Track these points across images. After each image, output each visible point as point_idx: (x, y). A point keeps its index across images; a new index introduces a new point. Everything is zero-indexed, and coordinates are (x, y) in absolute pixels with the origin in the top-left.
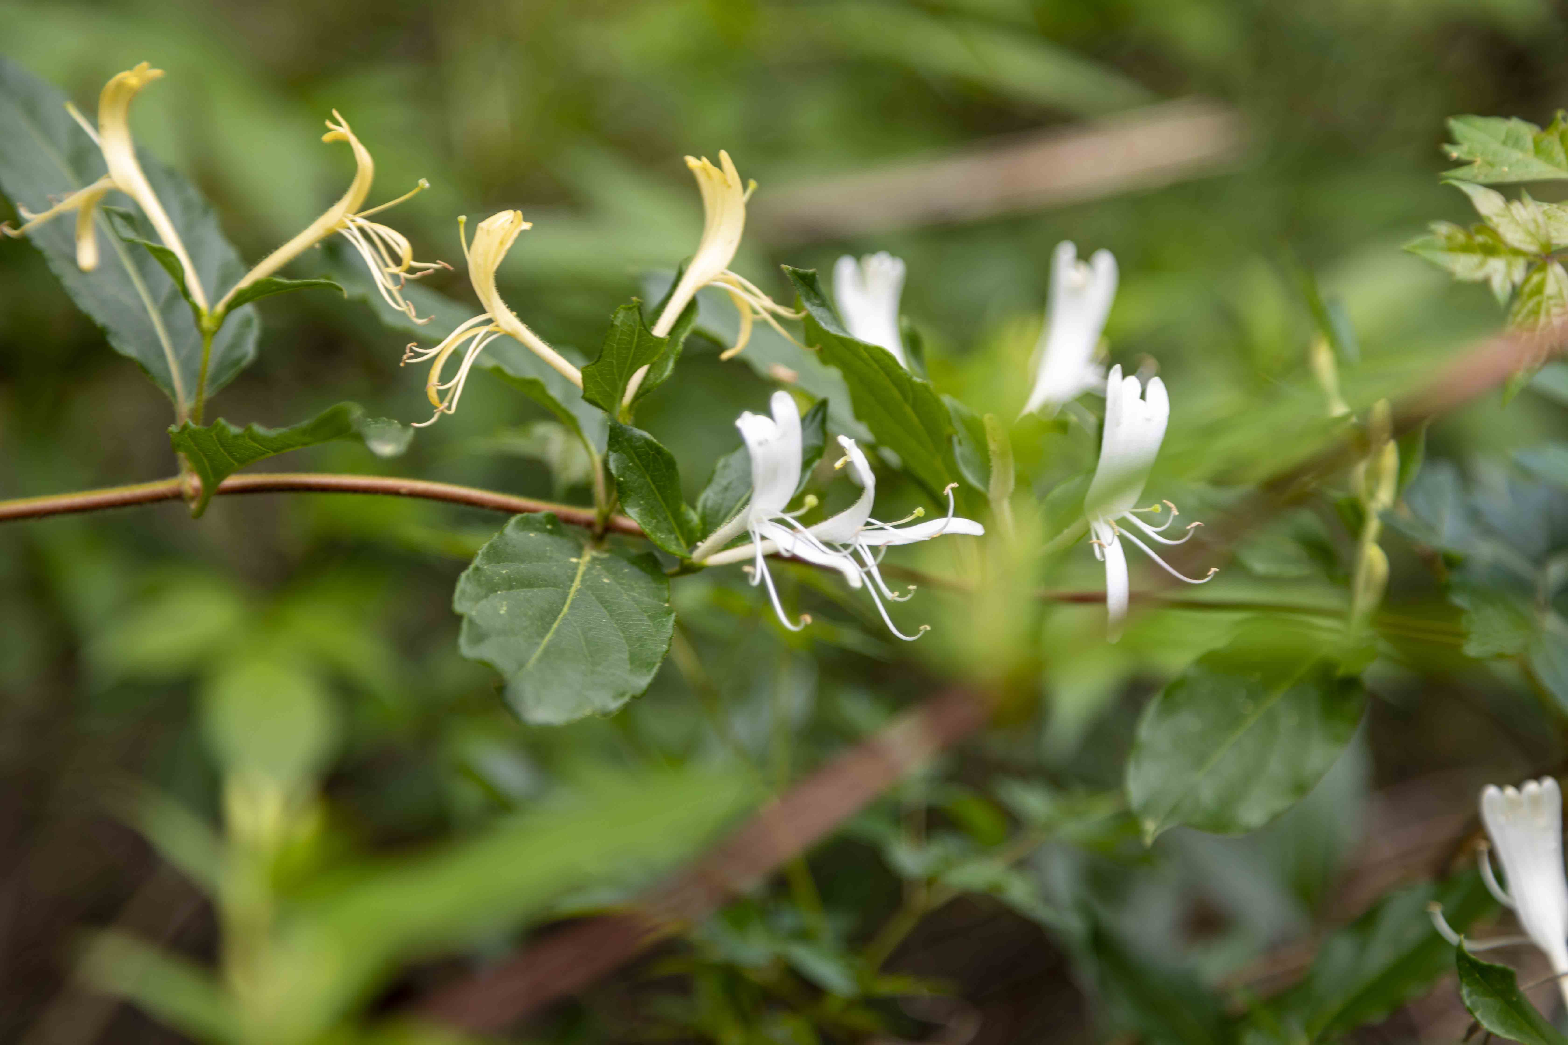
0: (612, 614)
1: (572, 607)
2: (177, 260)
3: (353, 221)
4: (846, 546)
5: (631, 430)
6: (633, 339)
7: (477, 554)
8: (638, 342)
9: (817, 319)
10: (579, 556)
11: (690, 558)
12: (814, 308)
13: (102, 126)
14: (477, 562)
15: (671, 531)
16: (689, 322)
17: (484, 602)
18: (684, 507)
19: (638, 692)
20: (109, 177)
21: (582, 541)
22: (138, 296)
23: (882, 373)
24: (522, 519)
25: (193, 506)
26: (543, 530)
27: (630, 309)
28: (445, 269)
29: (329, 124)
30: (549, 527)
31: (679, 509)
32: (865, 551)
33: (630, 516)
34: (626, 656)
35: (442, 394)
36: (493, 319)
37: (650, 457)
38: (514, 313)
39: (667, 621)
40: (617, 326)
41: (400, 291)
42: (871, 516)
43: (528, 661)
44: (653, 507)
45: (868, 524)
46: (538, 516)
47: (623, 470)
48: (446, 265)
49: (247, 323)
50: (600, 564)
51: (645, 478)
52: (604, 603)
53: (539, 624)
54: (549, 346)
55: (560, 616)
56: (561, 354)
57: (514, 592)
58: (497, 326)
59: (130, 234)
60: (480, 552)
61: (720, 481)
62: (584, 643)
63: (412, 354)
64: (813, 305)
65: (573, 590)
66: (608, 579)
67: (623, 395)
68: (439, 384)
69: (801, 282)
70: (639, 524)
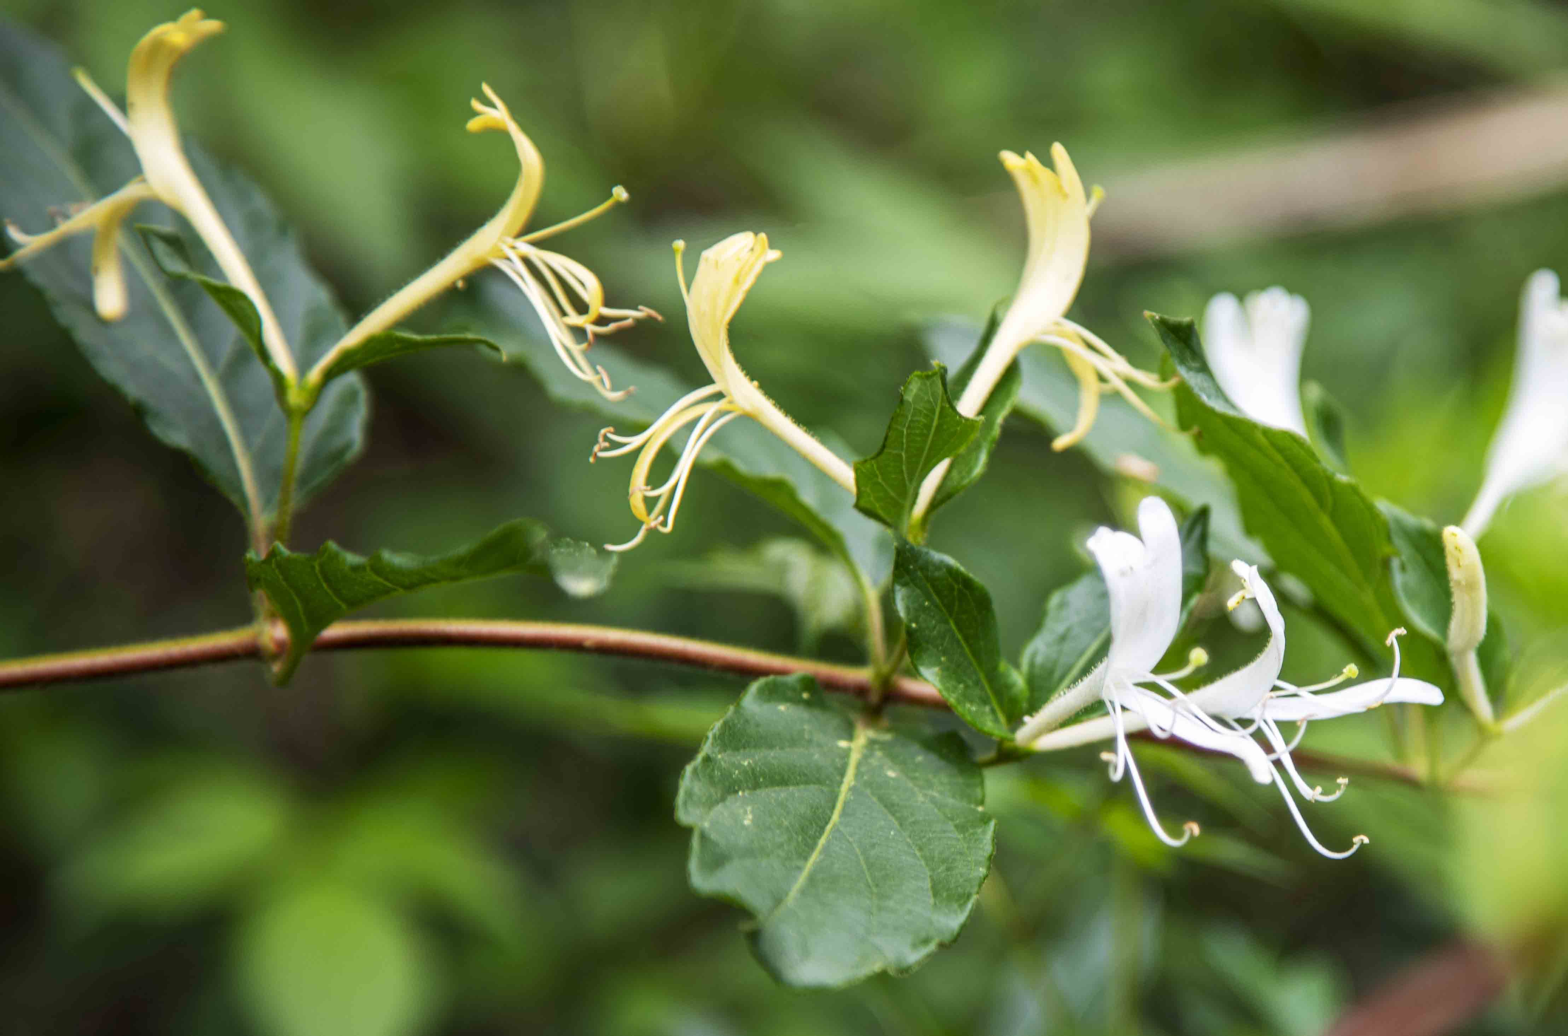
0: (901, 822)
1: (844, 814)
2: (251, 305)
3: (513, 248)
4: (1245, 723)
5: (927, 553)
6: (932, 420)
7: (707, 738)
8: (939, 427)
9: (1196, 390)
10: (850, 737)
11: (1012, 740)
12: (1192, 374)
13: (132, 104)
14: (706, 749)
15: (985, 701)
16: (1008, 395)
17: (719, 807)
18: (1003, 666)
19: (947, 938)
20: (144, 181)
21: (853, 716)
22: (186, 357)
23: (1287, 467)
24: (767, 684)
25: (276, 668)
26: (796, 700)
27: (928, 377)
28: (650, 319)
29: (476, 105)
30: (805, 696)
31: (995, 668)
32: (1270, 729)
33: (925, 680)
34: (928, 884)
35: (649, 503)
36: (725, 392)
37: (956, 593)
38: (756, 383)
39: (984, 832)
40: (908, 402)
41: (585, 353)
42: (1279, 678)
43: (787, 894)
44: (958, 666)
45: (1275, 688)
46: (790, 679)
47: (915, 612)
48: (653, 313)
49: (350, 397)
50: (880, 749)
51: (946, 622)
52: (891, 807)
53: (800, 839)
54: (806, 431)
55: (829, 827)
56: (823, 442)
57: (762, 793)
58: (731, 402)
59: (176, 266)
60: (710, 735)
61: (1053, 627)
62: (865, 867)
63: (607, 444)
64: (1190, 369)
65: (844, 788)
66: (894, 770)
67: (914, 503)
68: (649, 488)
69: (1172, 336)
70: (940, 691)
